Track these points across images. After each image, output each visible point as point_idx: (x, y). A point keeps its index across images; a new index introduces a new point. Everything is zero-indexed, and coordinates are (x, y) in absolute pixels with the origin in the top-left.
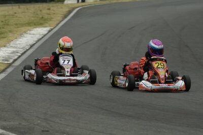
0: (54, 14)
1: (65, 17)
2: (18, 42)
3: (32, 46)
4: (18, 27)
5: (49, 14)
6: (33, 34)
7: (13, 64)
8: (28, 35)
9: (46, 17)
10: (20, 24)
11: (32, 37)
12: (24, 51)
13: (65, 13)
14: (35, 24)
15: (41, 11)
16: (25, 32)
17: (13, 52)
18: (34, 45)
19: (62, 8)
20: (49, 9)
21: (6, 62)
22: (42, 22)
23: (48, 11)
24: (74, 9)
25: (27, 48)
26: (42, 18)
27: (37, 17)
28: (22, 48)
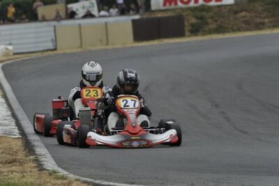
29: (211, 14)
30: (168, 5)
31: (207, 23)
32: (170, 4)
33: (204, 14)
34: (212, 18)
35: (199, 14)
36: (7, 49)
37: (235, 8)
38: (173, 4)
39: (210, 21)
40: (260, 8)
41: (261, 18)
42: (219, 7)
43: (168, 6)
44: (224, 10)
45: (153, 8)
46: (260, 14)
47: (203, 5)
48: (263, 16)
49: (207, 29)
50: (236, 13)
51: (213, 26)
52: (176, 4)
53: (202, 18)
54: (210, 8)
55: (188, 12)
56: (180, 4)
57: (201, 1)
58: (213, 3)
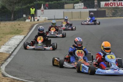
0: (23, 28)
1: (30, 29)
2: (9, 43)
3: (18, 45)
4: (5, 35)
5: (20, 28)
6: (16, 39)
7: (13, 54)
8: (13, 39)
9: (19, 29)
10: (6, 33)
11: (16, 40)
12: (15, 48)
13: (30, 27)
14: (14, 33)
15: (14, 26)
16: (11, 38)
17: (10, 48)
18: (19, 44)
19: (26, 24)
20: (19, 25)
21: (8, 53)
22: (18, 32)
23: (19, 26)
24: (34, 25)
25: (16, 46)
26: (18, 30)
27: (14, 30)
28: (13, 46)
29: (119, 10)
31: (118, 13)
32: (107, 6)
33: (117, 9)
34: (119, 11)
35: (115, 9)
36: (45, 18)
39: (118, 12)
42: (122, 7)
43: (106, 7)
45: (101, 7)
47: (117, 7)
49: (117, 14)
51: (120, 14)
52: (108, 6)
53: (116, 11)
54: (119, 8)
55: (112, 9)
56: (110, 6)
57: (116, 6)
58: (120, 6)
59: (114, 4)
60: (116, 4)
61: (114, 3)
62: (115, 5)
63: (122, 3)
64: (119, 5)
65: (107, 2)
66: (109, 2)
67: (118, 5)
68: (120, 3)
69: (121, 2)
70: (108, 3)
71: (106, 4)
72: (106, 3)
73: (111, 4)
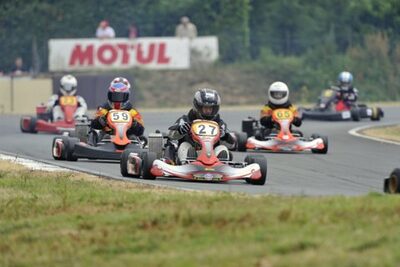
29: (149, 83)
30: (77, 62)
32: (81, 63)
34: (150, 89)
37: (191, 76)
38: (86, 62)
40: (232, 79)
41: (232, 94)
42: (164, 72)
43: (77, 66)
44: (172, 79)
45: (53, 66)
46: (232, 88)
47: (136, 68)
48: (236, 91)
50: (192, 84)
52: (91, 62)
54: (148, 74)
56: (97, 64)
57: (133, 61)
58: (154, 65)
59: (120, 53)
60: (133, 54)
61: (124, 47)
62: (126, 59)
63: (162, 47)
64: (150, 59)
65: (84, 43)
66: (97, 44)
67: (145, 55)
68: (152, 47)
69: (157, 41)
70: (90, 48)
71: (77, 54)
72: (78, 48)
73: (107, 55)
